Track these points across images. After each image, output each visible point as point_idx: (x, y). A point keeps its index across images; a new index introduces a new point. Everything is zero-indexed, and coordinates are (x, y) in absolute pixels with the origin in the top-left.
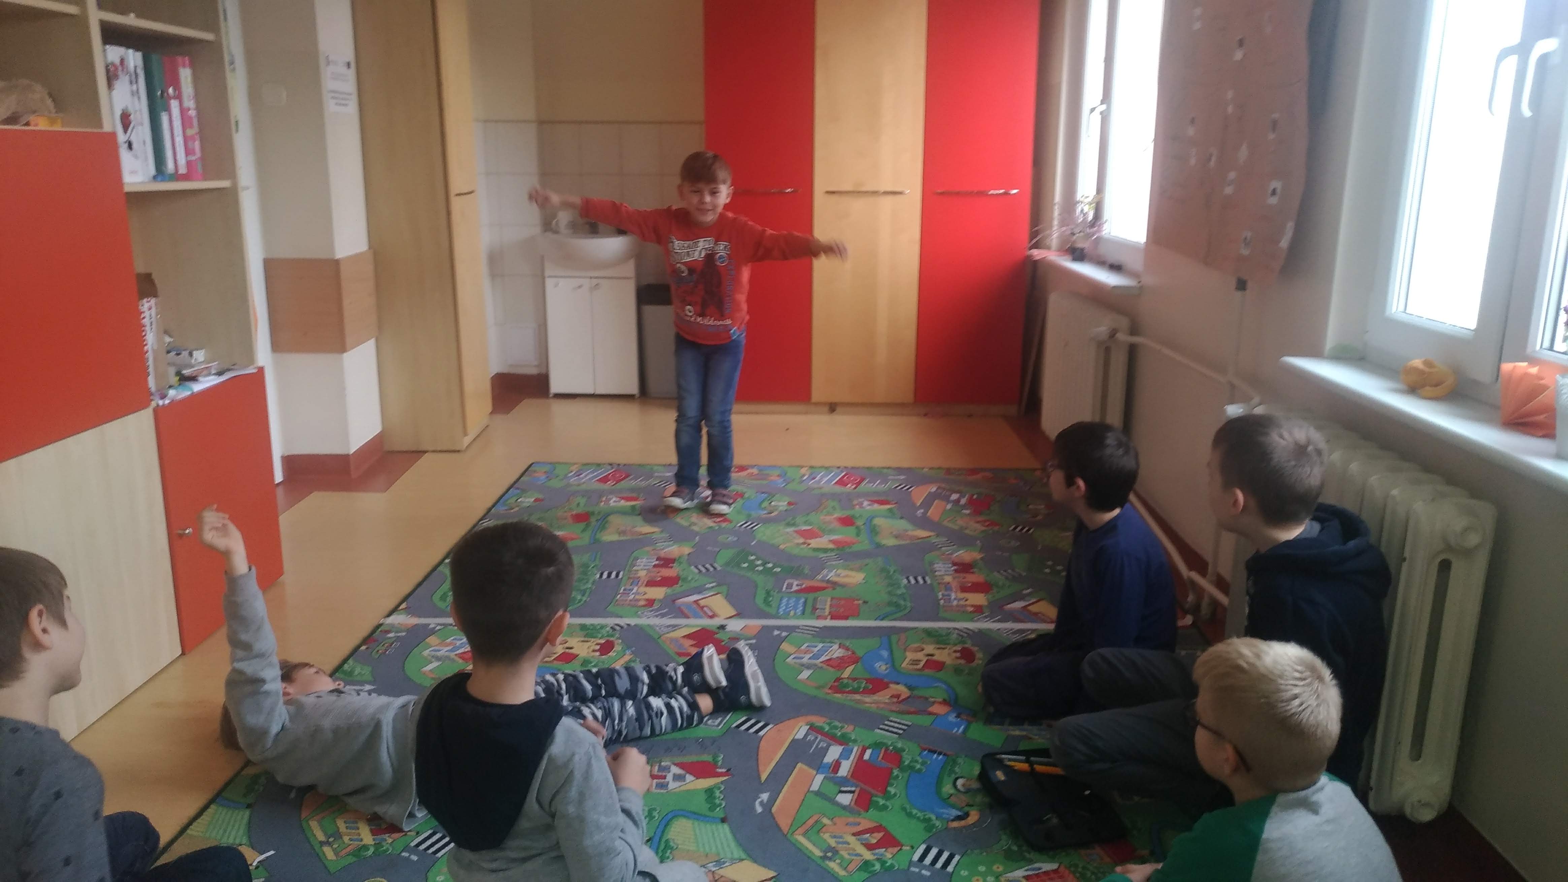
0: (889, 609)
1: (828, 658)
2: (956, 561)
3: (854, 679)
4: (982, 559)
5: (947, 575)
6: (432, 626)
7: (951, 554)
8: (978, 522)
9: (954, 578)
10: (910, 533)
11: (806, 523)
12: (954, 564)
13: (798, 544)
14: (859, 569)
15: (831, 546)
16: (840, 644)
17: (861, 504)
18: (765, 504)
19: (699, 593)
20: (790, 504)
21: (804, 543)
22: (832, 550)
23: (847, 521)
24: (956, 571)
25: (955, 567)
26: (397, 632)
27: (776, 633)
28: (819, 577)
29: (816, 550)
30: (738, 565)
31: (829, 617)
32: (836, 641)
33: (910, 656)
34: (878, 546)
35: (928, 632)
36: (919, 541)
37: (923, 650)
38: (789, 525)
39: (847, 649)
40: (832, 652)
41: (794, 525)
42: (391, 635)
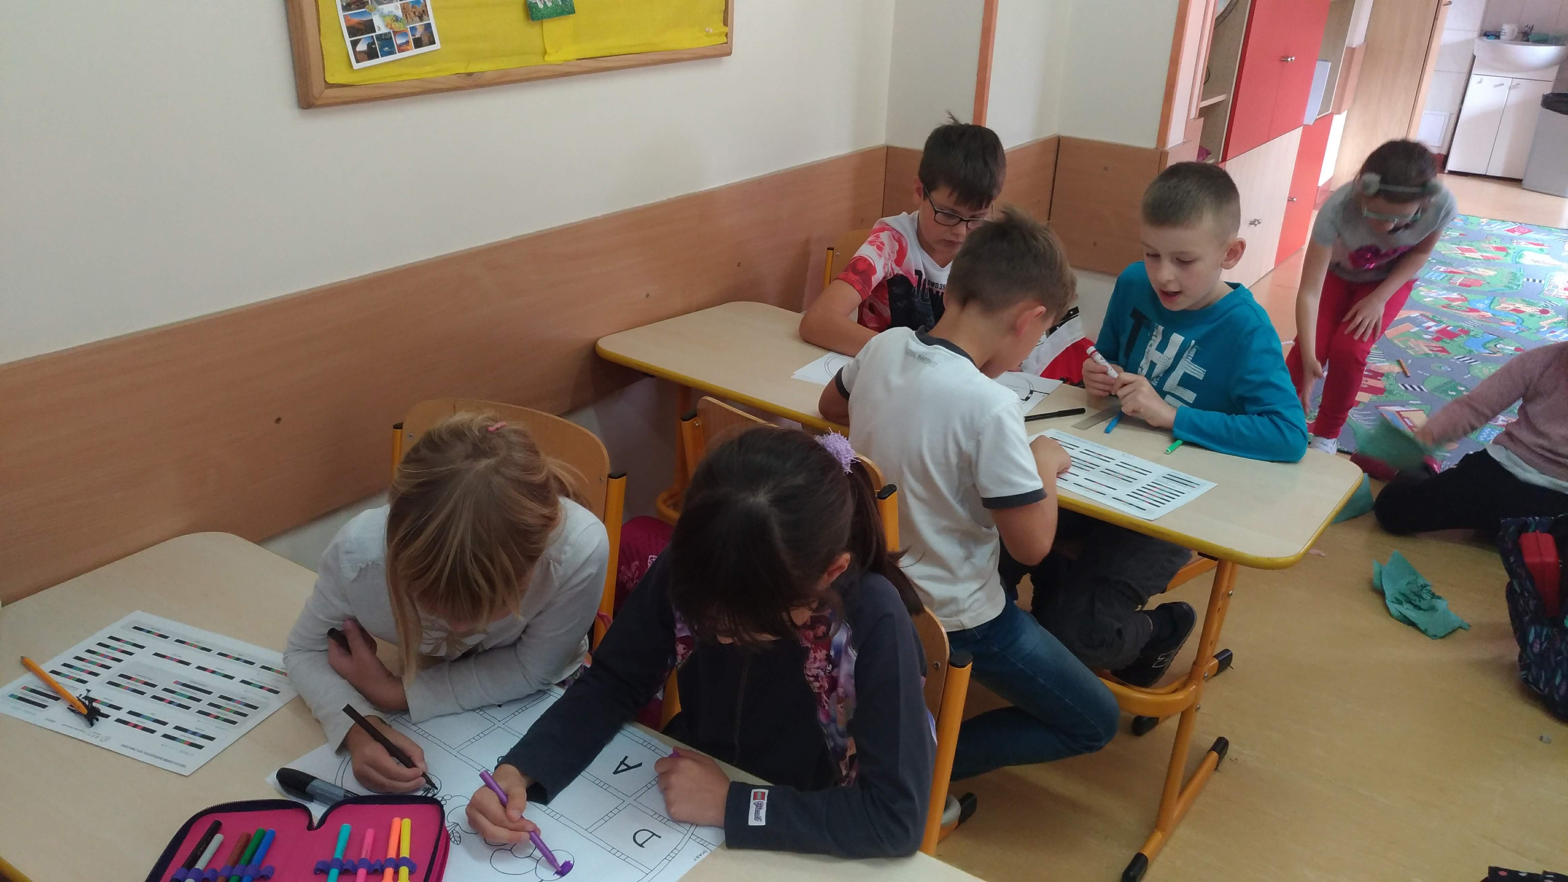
18: (1492, 345)
19: (1403, 406)
30: (1445, 392)
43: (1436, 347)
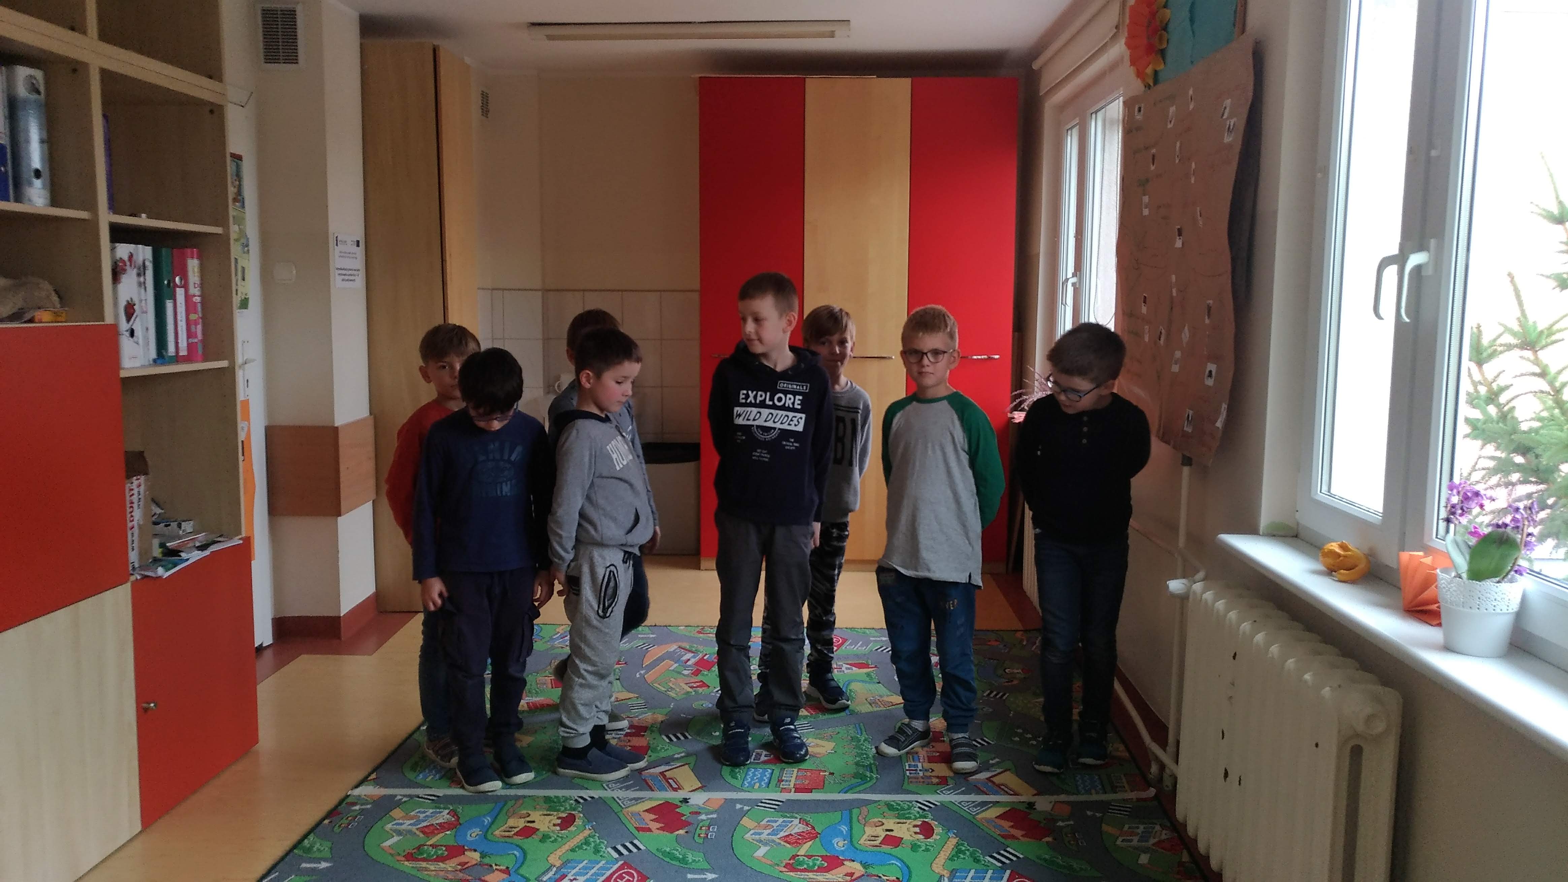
0: (854, 781)
1: (787, 834)
3: (809, 857)
6: (399, 797)
14: (830, 738)
16: (800, 819)
26: (362, 805)
27: (738, 806)
31: (793, 790)
32: (797, 815)
33: (869, 831)
35: (889, 806)
37: (883, 824)
39: (807, 825)
40: (792, 828)
42: (357, 807)
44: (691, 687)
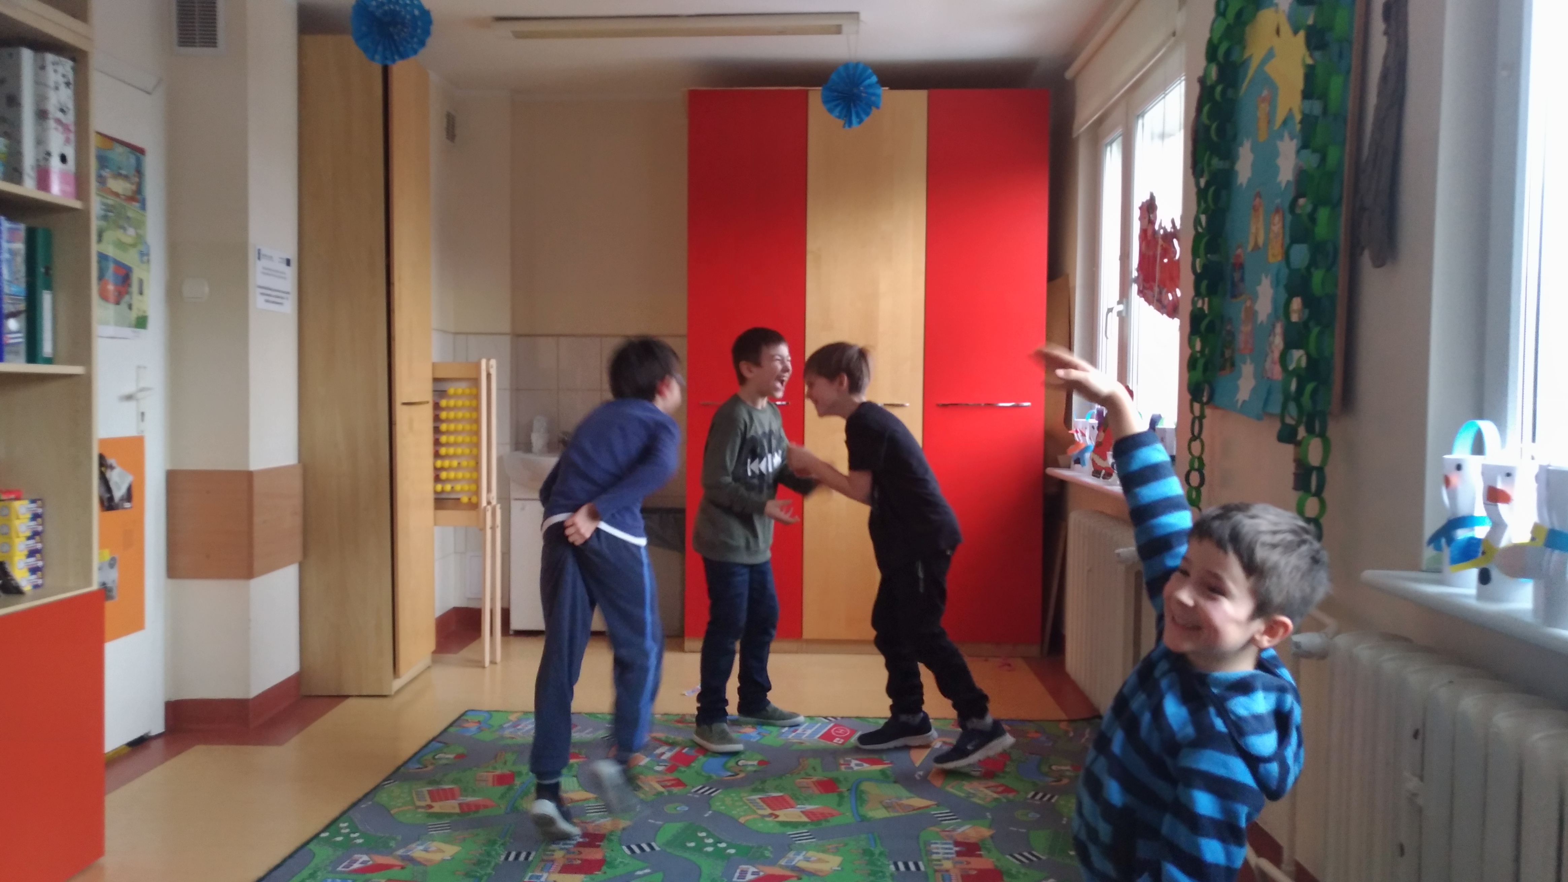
2: (959, 840)
4: (992, 837)
5: (948, 859)
7: (954, 830)
8: (987, 788)
9: (955, 863)
10: (905, 802)
11: (777, 789)
12: (957, 844)
13: (763, 816)
14: (836, 851)
15: (805, 819)
17: (848, 764)
20: (761, 763)
21: (771, 815)
22: (804, 824)
23: (828, 786)
24: (959, 854)
25: (957, 849)
28: (783, 862)
29: (784, 824)
34: (863, 819)
36: (915, 812)
38: (755, 791)
41: (763, 790)
43: (669, 780)
44: (663, 787)
